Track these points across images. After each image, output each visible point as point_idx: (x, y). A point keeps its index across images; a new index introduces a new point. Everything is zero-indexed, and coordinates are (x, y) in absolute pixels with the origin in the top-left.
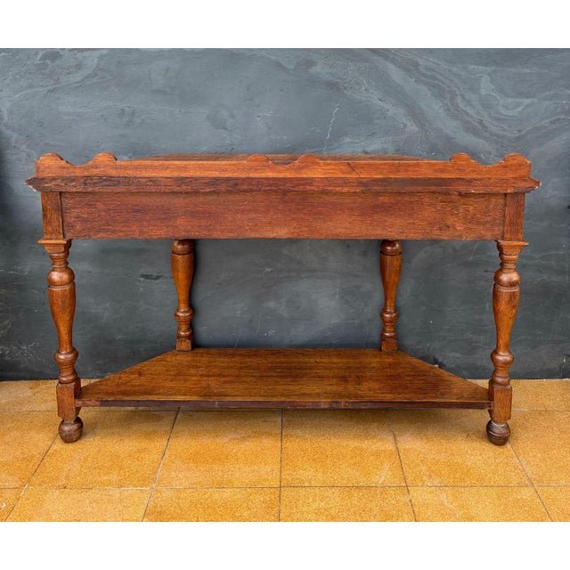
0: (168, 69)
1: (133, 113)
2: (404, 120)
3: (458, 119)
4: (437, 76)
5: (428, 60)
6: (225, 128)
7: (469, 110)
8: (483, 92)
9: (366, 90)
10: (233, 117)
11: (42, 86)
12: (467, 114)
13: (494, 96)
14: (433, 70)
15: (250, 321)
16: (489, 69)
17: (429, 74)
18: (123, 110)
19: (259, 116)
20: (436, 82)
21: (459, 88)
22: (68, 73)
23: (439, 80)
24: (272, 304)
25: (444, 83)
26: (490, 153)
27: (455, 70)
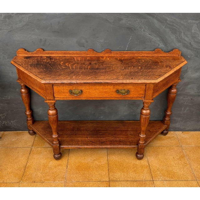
0: (59, 22)
1: (46, 41)
2: (159, 43)
3: (181, 42)
4: (175, 25)
5: (171, 18)
6: (84, 47)
7: (186, 39)
8: (193, 31)
9: (143, 30)
10: (87, 42)
11: (6, 30)
12: (185, 40)
13: (197, 33)
14: (173, 22)
15: (94, 114)
16: (197, 22)
17: (171, 24)
18: (41, 39)
19: (98, 42)
20: (174, 27)
21: (183, 30)
22: (16, 24)
23: (175, 27)
24: (102, 108)
25: (177, 28)
26: (192, 55)
27: (182, 22)
